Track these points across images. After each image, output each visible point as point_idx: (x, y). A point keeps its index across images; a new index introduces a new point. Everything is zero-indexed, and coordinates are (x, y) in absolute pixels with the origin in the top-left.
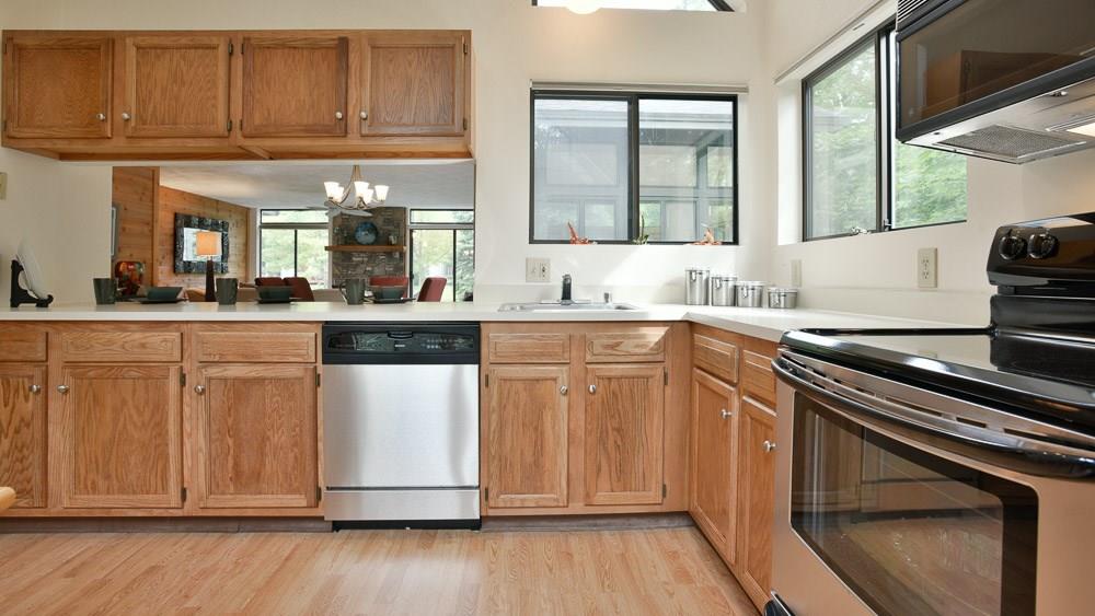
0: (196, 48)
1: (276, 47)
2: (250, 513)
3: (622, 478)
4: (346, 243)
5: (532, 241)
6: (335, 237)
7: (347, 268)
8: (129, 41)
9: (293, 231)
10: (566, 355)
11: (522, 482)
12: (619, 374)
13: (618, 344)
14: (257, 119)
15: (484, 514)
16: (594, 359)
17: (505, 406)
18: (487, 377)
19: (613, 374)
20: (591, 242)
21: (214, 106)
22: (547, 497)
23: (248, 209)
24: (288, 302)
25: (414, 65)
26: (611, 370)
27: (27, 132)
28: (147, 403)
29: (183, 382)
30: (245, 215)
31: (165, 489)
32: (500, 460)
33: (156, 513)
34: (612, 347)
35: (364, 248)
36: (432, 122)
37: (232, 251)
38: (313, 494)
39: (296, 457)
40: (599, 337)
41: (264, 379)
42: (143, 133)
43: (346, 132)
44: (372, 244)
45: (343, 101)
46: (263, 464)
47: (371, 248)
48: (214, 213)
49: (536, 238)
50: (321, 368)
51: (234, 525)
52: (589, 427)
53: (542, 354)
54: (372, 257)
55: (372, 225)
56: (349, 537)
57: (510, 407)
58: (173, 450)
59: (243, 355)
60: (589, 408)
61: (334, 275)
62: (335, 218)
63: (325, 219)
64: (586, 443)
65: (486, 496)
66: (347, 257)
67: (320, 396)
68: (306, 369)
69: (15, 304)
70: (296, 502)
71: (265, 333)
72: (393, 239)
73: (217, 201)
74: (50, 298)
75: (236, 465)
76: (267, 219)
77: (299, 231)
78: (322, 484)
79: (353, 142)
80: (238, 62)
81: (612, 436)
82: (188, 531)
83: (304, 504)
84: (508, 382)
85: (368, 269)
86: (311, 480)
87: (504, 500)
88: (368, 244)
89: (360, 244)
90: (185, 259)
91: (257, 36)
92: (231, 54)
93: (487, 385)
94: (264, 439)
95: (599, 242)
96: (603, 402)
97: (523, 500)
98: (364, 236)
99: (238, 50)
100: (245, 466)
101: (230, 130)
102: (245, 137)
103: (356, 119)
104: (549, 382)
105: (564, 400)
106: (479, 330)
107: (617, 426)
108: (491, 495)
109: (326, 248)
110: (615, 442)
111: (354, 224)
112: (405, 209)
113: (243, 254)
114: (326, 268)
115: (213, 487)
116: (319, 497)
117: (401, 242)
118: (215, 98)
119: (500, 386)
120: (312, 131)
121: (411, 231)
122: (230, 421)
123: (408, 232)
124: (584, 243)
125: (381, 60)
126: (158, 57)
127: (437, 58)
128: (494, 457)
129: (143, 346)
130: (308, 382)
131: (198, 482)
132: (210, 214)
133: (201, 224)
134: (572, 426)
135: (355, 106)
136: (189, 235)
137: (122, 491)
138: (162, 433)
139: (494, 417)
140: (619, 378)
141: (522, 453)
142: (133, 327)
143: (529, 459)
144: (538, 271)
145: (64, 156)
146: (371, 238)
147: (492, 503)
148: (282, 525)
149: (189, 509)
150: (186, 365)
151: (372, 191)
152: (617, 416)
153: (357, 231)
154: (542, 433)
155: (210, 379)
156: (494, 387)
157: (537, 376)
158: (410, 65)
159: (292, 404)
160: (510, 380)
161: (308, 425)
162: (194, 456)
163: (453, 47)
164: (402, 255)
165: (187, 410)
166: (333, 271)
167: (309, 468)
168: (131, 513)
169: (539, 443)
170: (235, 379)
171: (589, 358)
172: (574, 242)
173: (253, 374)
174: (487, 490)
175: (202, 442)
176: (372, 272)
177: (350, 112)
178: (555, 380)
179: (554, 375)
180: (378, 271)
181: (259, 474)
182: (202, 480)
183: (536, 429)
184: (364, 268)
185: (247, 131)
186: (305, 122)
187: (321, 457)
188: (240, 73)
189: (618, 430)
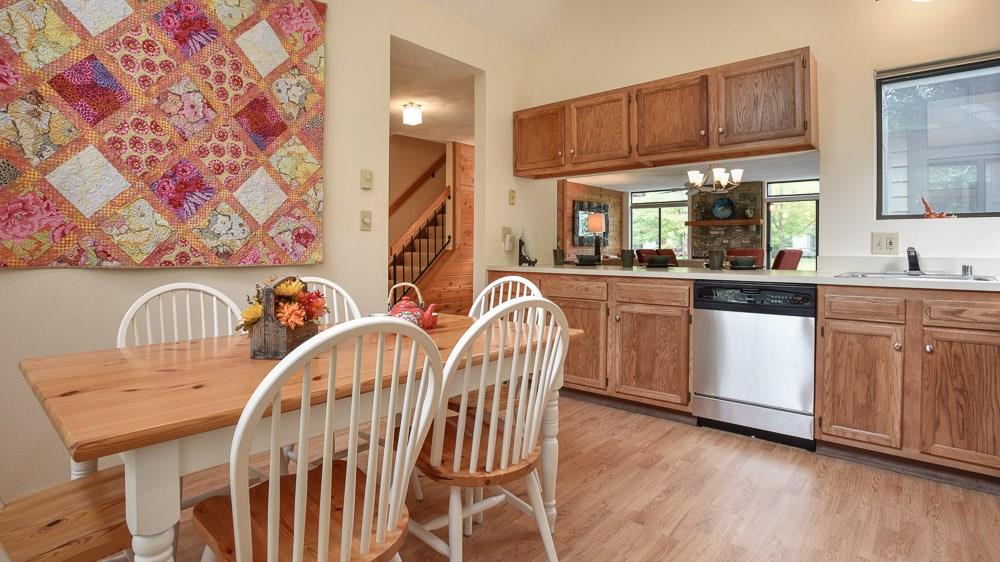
0: (608, 102)
1: (658, 92)
2: (644, 401)
3: (965, 434)
4: (704, 219)
5: (880, 216)
6: (693, 213)
7: (705, 241)
8: (573, 106)
9: (657, 209)
10: (902, 317)
11: (854, 418)
12: (963, 338)
13: (961, 311)
14: (648, 143)
15: (818, 438)
16: (931, 322)
17: (839, 354)
18: (823, 329)
19: (954, 338)
20: (949, 215)
21: (620, 138)
22: (878, 436)
23: (622, 193)
24: (667, 266)
25: (760, 85)
26: (951, 334)
27: (525, 167)
28: (588, 323)
29: (608, 314)
30: (620, 197)
31: (597, 377)
32: (833, 396)
33: (592, 390)
34: (953, 313)
35: (721, 223)
36: (776, 127)
37: (611, 228)
38: (685, 396)
39: (674, 369)
40: (937, 304)
41: (656, 315)
42: (581, 161)
43: (708, 144)
44: (729, 218)
45: (705, 121)
46: (653, 371)
47: (728, 222)
48: (598, 198)
49: (884, 214)
50: (692, 311)
51: (634, 408)
52: (926, 383)
53: (876, 314)
54: (729, 230)
55: (728, 200)
56: (708, 432)
57: (844, 355)
58: (602, 353)
59: (644, 299)
60: (926, 366)
61: (693, 248)
62: (693, 196)
63: (686, 198)
64: (922, 397)
65: (818, 423)
66: (705, 230)
67: (691, 330)
68: (683, 311)
69: (520, 264)
70: (673, 399)
71: (657, 286)
72: (749, 212)
73: (600, 189)
74: (536, 261)
75: (637, 368)
76: (637, 200)
77: (662, 209)
78: (691, 390)
79: (714, 150)
80: (634, 105)
81: (953, 396)
82: (608, 406)
83: (679, 401)
84: (842, 336)
85: (725, 241)
86: (684, 386)
87: (836, 429)
88: (724, 219)
89: (718, 219)
90: (580, 235)
91: (646, 86)
92: (630, 102)
93: (823, 334)
94: (655, 355)
95: (960, 215)
96: (942, 363)
97: (854, 434)
98: (721, 212)
99: (634, 97)
100: (643, 370)
101: (630, 153)
102: (640, 155)
103: (716, 133)
104: (883, 339)
105: (898, 356)
106: (816, 291)
107: (959, 387)
108: (824, 423)
109: (686, 224)
110: (958, 402)
111: (711, 200)
112: (761, 183)
113: (618, 230)
114: (685, 241)
115: (624, 380)
116: (689, 400)
117: (758, 215)
118: (621, 133)
119: (834, 337)
120: (683, 146)
121: (769, 204)
122: (634, 340)
123: (765, 205)
124: (941, 216)
125: (733, 87)
126: (588, 112)
127: (779, 75)
128: (828, 393)
129: (587, 289)
130: (684, 318)
131: (615, 375)
132: (595, 198)
133: (590, 208)
134: (907, 380)
135: (715, 124)
136: (582, 216)
137: (575, 374)
138: (596, 344)
139: (829, 361)
140: (962, 343)
141: (854, 394)
142: (581, 278)
143: (861, 400)
144: (884, 244)
145: (537, 177)
146: (728, 212)
147: (825, 430)
148: (664, 414)
149: (609, 392)
150: (610, 304)
151: (728, 174)
152: (960, 378)
153: (714, 207)
154: (875, 381)
155: (623, 312)
156: (829, 338)
157: (873, 332)
158: (756, 85)
159: (673, 333)
160: (844, 333)
161: (683, 348)
162: (614, 360)
163: (793, 64)
164: (759, 228)
165: (610, 330)
166: (692, 243)
167: (683, 377)
168: (579, 388)
169: (872, 388)
170: (639, 314)
171: (926, 321)
172: (928, 216)
173: (649, 312)
174: (820, 419)
175: (618, 351)
176: (728, 245)
177: (711, 130)
178: (889, 337)
179: (886, 333)
180: (734, 244)
181: (651, 376)
182: (617, 374)
183: (869, 376)
184: (721, 241)
185: (641, 151)
186: (679, 141)
187: (691, 372)
188: (635, 112)
189: (962, 391)
